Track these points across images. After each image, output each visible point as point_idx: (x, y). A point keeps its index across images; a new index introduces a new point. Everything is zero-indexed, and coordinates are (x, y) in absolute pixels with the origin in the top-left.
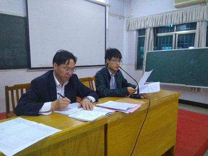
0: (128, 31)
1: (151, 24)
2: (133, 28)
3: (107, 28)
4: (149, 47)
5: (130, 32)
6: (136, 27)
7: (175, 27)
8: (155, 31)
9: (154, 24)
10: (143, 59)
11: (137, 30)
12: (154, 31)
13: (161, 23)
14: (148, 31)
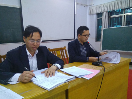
0: (90, 15)
1: (106, 9)
2: (94, 13)
3: (75, 13)
4: (105, 26)
5: (91, 16)
6: (96, 12)
7: (124, 11)
8: (110, 14)
9: (108, 9)
10: (101, 34)
11: (96, 14)
12: (108, 14)
13: (113, 8)
14: (104, 14)
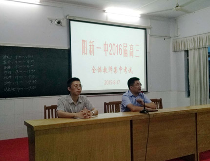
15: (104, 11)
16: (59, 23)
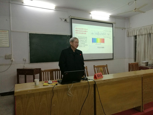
3: (114, 36)
5: (129, 37)
6: (134, 34)
15: (90, 14)
16: (65, 20)
